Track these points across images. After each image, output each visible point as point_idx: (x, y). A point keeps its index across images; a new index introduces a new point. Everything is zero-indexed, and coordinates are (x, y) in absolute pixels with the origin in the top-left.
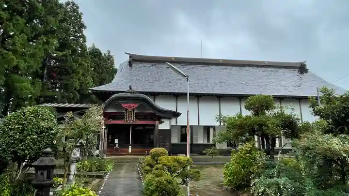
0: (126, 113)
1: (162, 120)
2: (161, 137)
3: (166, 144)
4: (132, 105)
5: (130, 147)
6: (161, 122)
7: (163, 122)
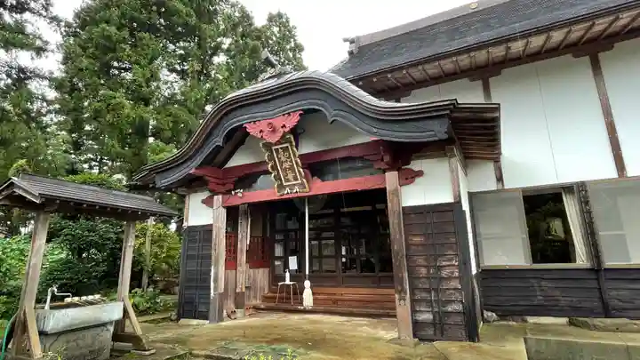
0: (271, 158)
1: (415, 165)
2: (417, 239)
3: (444, 273)
4: (278, 122)
5: (307, 283)
6: (410, 177)
7: (420, 174)
